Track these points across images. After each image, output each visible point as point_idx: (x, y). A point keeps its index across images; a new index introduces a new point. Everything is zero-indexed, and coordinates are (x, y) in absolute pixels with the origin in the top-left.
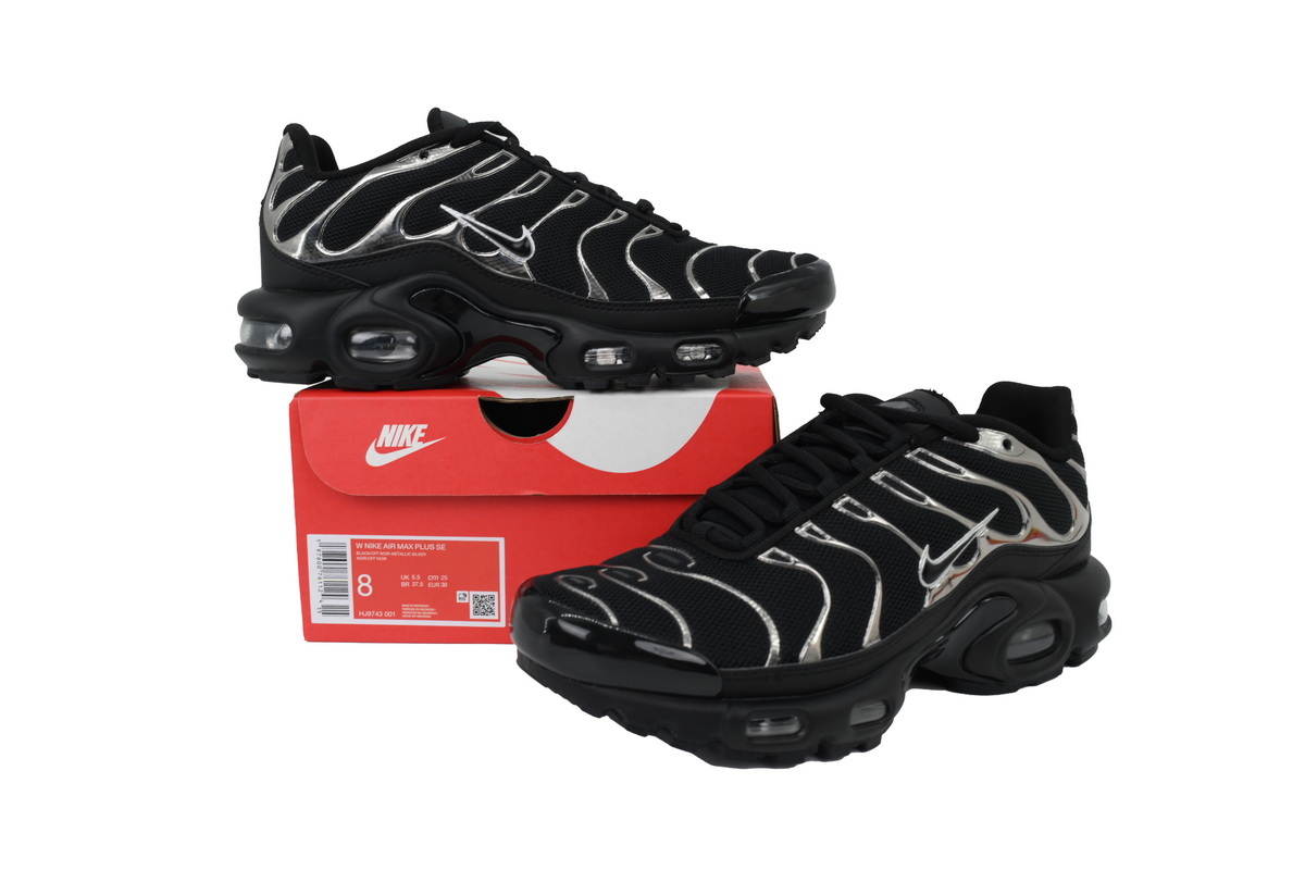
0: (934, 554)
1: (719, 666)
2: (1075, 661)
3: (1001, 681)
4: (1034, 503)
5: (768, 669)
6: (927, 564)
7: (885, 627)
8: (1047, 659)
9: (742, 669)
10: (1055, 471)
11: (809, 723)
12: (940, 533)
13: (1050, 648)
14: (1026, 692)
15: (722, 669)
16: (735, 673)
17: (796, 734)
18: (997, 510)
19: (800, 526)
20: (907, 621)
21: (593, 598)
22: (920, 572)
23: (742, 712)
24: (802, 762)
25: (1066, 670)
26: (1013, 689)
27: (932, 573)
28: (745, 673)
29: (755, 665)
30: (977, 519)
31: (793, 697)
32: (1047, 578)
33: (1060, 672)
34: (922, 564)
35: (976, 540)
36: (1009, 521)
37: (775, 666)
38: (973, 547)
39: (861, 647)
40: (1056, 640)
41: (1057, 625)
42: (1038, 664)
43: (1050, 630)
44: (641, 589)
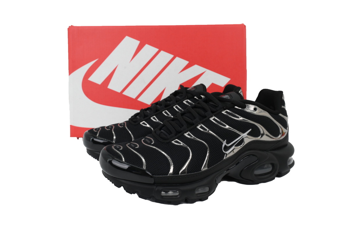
0: (228, 143)
1: (153, 175)
2: (280, 175)
3: (253, 181)
4: (265, 128)
5: (169, 176)
6: (225, 146)
7: (209, 164)
8: (268, 175)
9: (160, 176)
10: (273, 117)
11: (182, 192)
12: (230, 137)
13: (270, 172)
14: (261, 185)
15: (154, 176)
16: (158, 177)
17: (177, 196)
18: (251, 130)
19: (186, 133)
20: (217, 163)
21: (119, 153)
22: (223, 148)
23: (160, 188)
24: (180, 204)
25: (276, 178)
26: (257, 183)
27: (227, 148)
28: (161, 177)
29: (165, 175)
30: (244, 132)
31: (177, 185)
32: (270, 150)
33: (274, 179)
34: (223, 146)
35: (243, 138)
36: (255, 132)
37: (171, 175)
38: (242, 141)
39: (201, 171)
40: (272, 169)
41: (273, 165)
42: (266, 176)
43: (270, 166)
44: (135, 150)
